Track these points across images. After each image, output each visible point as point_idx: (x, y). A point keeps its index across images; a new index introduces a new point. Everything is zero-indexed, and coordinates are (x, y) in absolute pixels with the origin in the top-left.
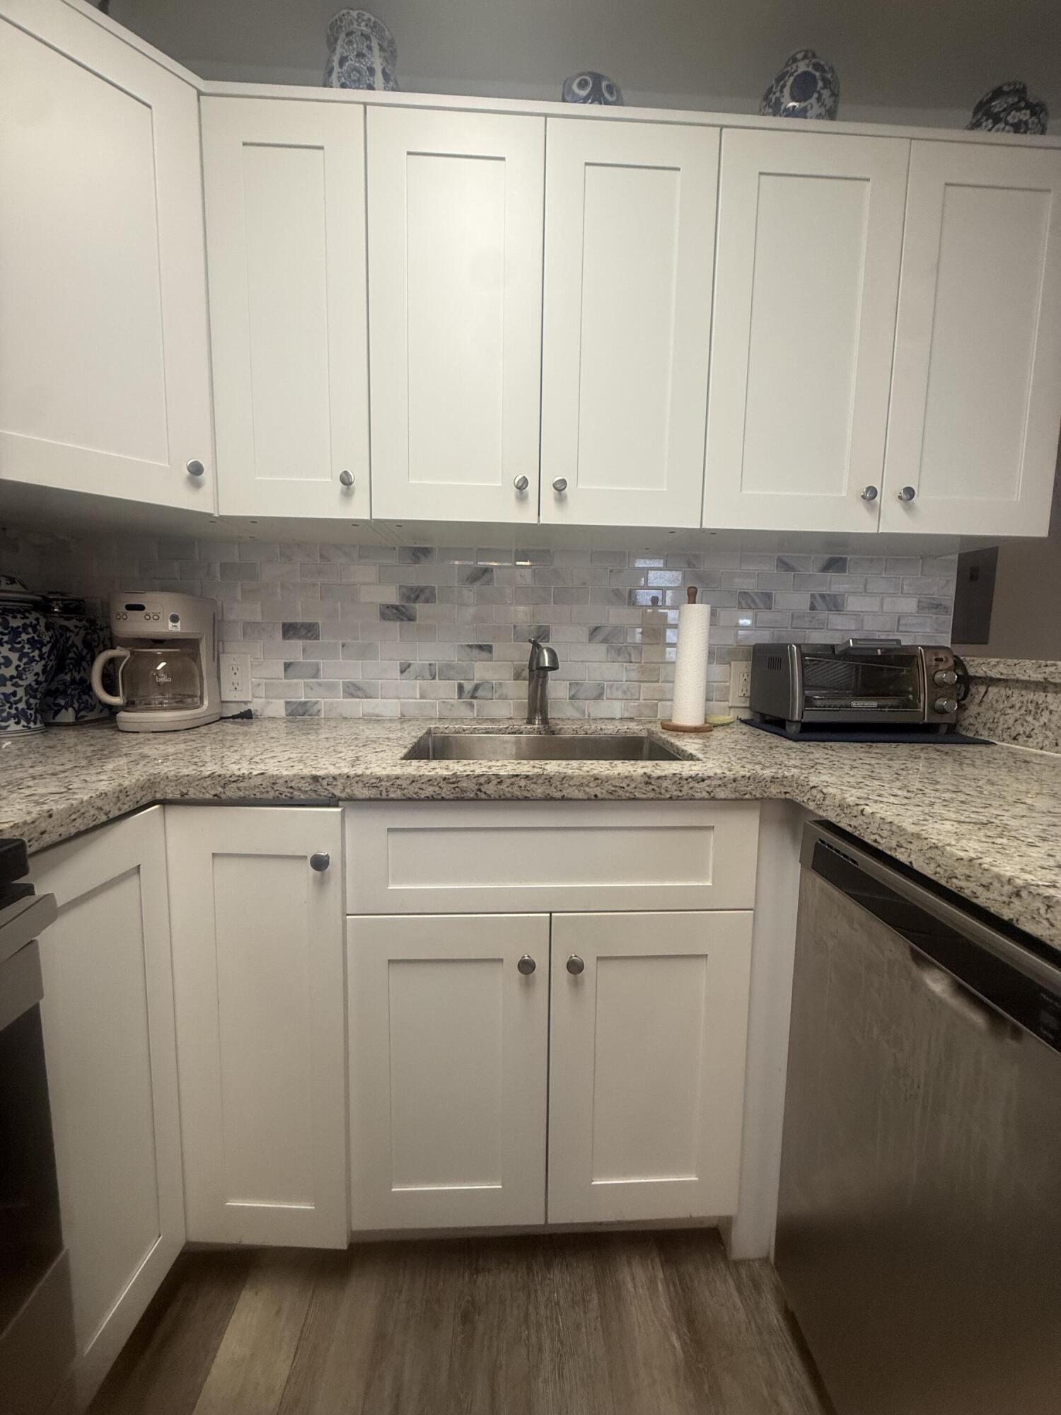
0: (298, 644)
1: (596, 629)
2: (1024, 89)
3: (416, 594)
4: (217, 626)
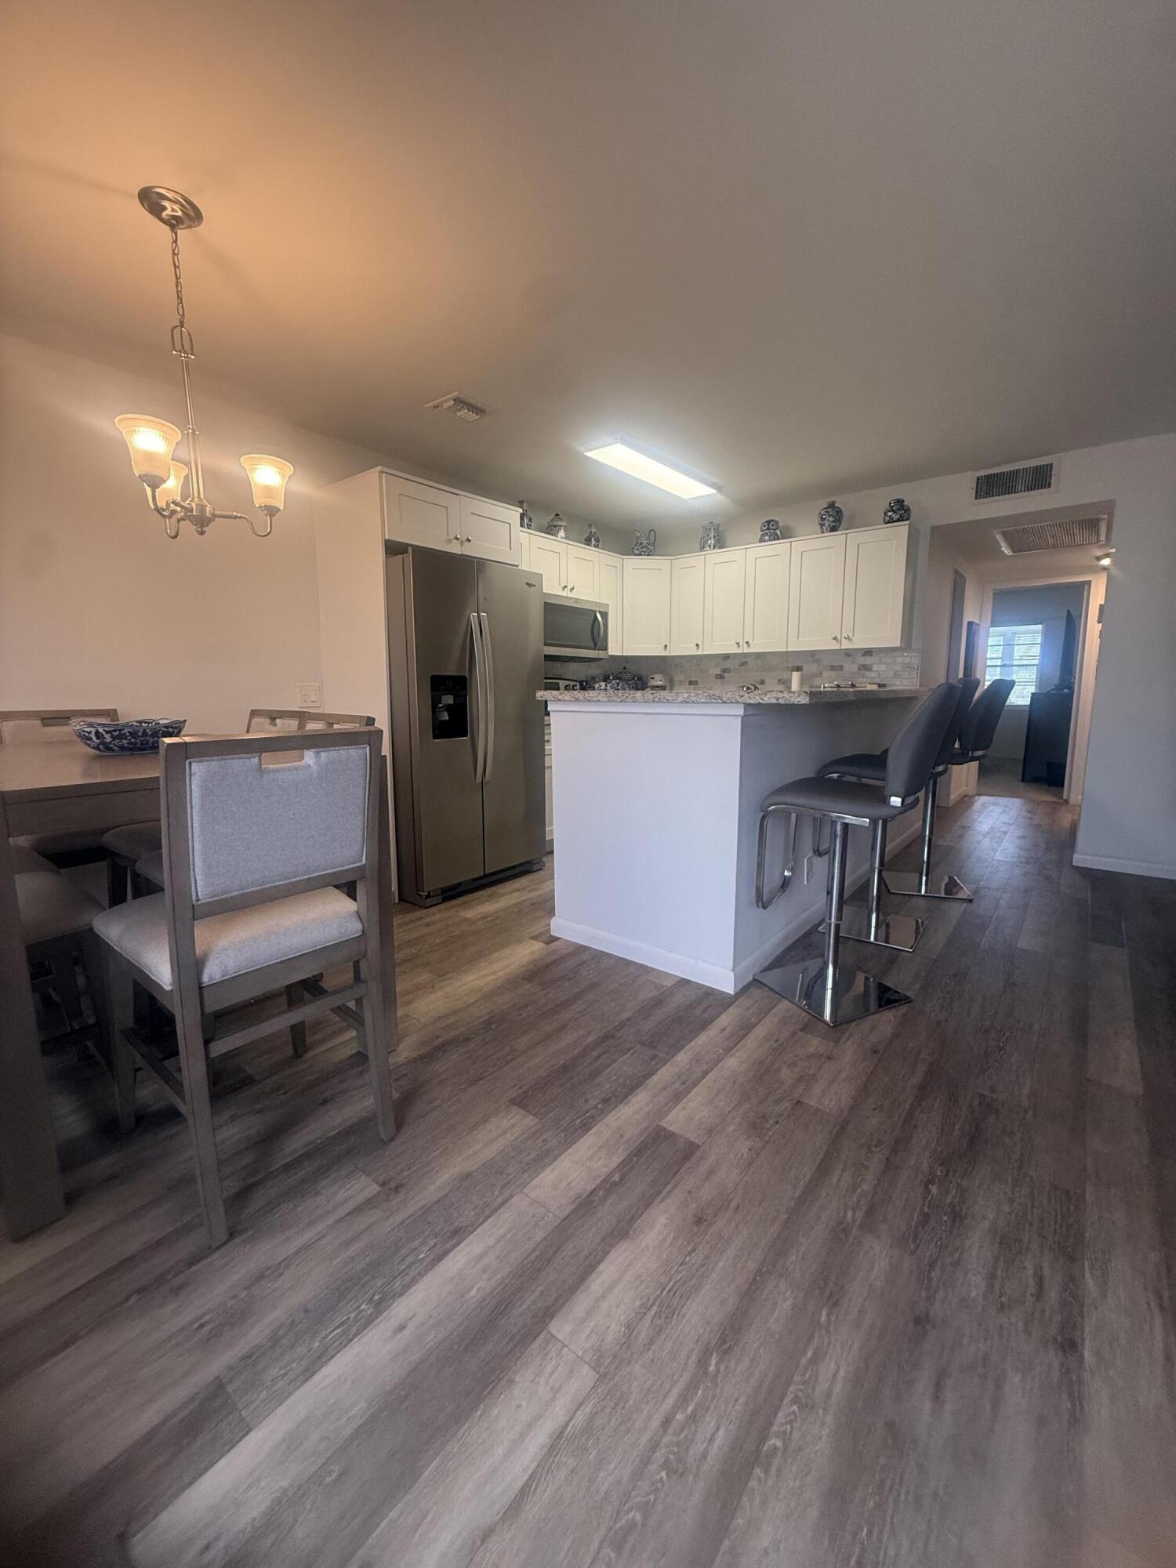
0: (692, 687)
1: (780, 680)
2: (903, 501)
3: (724, 671)
4: (671, 682)
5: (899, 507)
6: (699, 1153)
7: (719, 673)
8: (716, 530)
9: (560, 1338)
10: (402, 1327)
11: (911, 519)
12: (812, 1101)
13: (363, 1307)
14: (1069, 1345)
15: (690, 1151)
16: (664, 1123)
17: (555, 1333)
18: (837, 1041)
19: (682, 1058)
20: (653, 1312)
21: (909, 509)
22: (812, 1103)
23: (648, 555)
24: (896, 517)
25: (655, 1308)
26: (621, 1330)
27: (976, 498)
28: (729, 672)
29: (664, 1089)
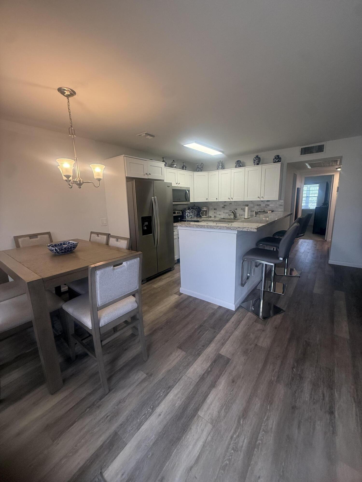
0: (215, 210)
1: (242, 209)
2: (279, 156)
3: (225, 206)
4: (209, 209)
5: (278, 158)
6: (231, 361)
7: (223, 206)
8: (222, 163)
9: (201, 416)
10: (160, 415)
11: (281, 161)
12: (259, 344)
13: (149, 409)
14: (331, 412)
15: (228, 361)
16: (220, 353)
17: (200, 415)
18: (265, 325)
19: (223, 332)
20: (224, 408)
21: (281, 158)
22: (260, 345)
23: (201, 171)
24: (277, 161)
25: (225, 407)
26: (217, 413)
27: (301, 155)
28: (226, 206)
29: (219, 341)
